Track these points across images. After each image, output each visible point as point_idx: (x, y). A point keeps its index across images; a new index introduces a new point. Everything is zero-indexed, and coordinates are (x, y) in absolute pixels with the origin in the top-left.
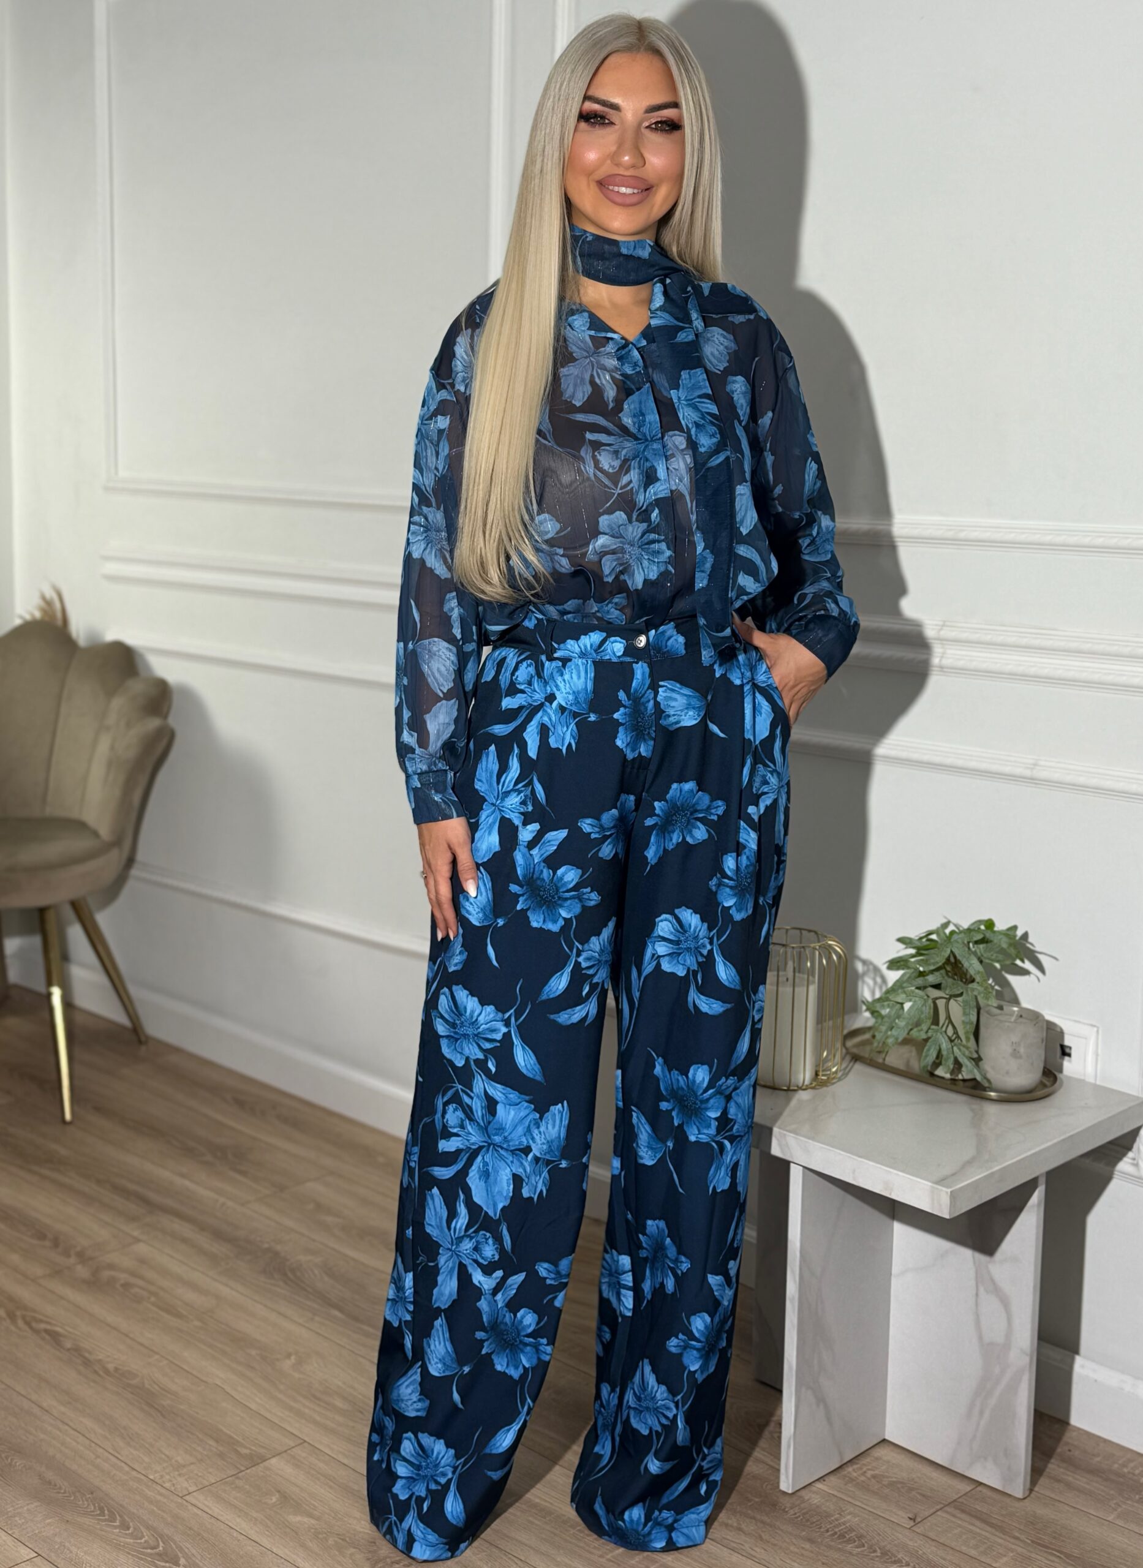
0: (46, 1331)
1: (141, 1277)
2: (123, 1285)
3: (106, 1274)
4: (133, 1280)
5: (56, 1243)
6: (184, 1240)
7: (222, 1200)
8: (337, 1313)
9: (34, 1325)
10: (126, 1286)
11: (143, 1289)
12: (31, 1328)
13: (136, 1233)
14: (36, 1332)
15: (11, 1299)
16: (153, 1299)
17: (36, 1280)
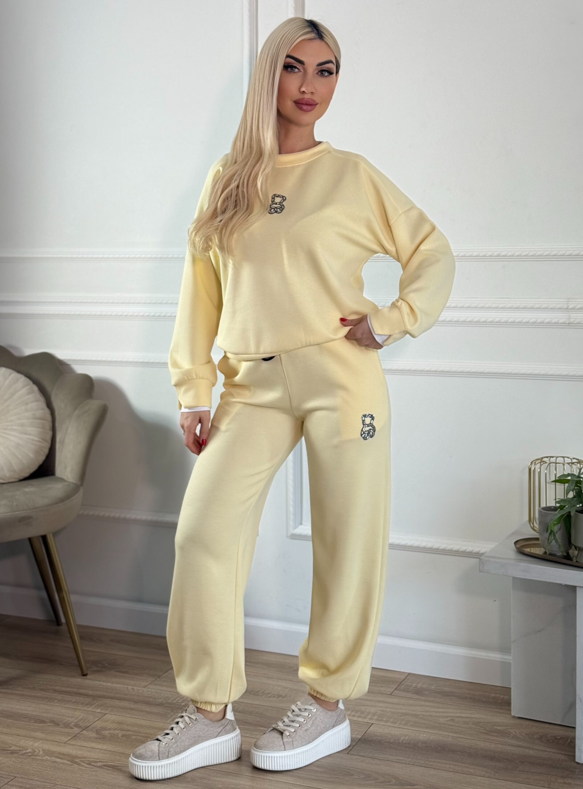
0: (105, 765)
1: (128, 730)
2: (121, 736)
3: (106, 733)
4: (124, 733)
5: (55, 723)
6: (132, 709)
7: (130, 687)
9: (93, 764)
10: (123, 736)
11: (136, 736)
12: (93, 766)
13: (98, 711)
14: (100, 767)
15: (64, 755)
17: (66, 743)
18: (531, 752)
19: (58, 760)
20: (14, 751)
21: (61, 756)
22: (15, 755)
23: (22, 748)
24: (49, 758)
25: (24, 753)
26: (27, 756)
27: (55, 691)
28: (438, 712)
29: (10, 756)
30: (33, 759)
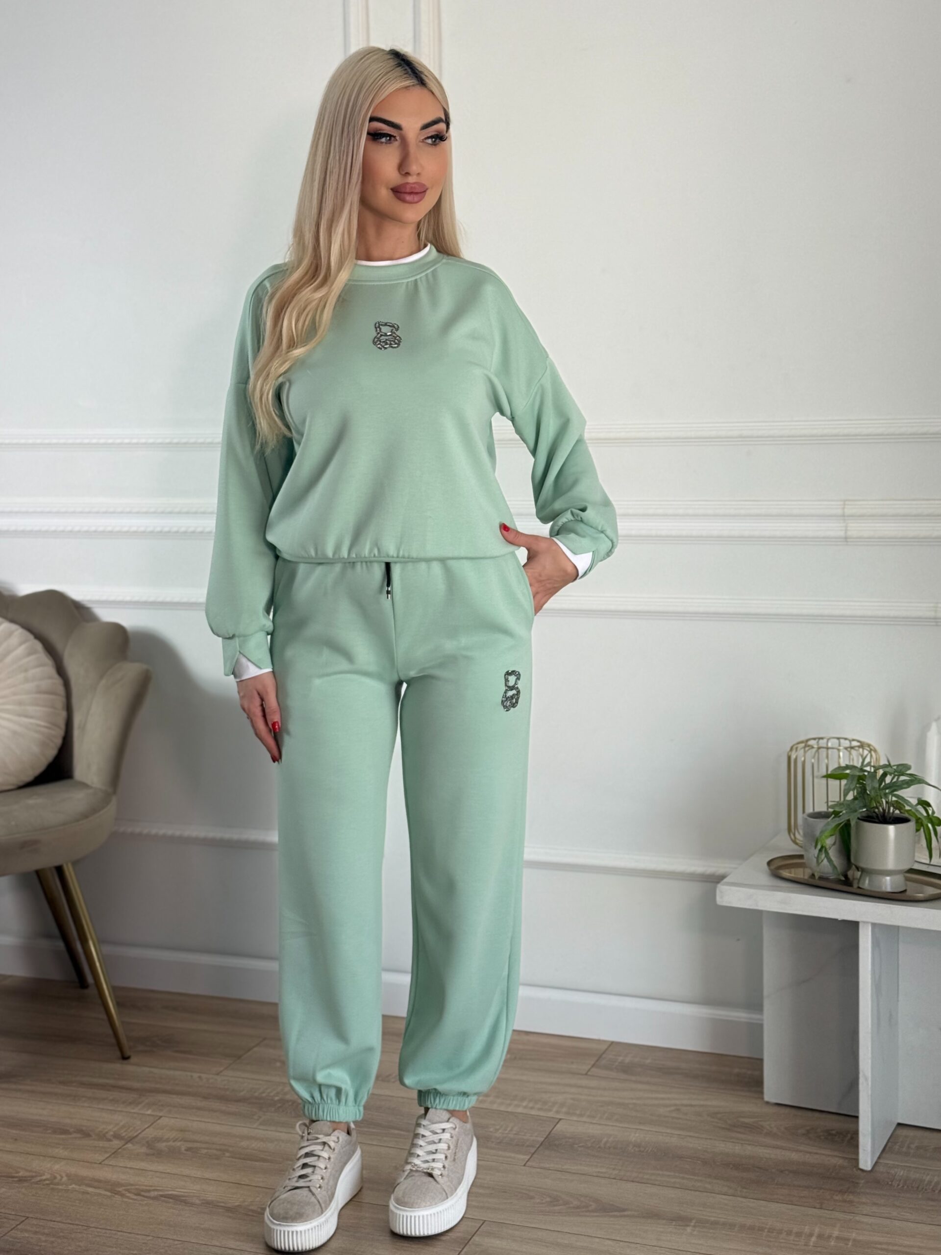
0: (162, 1196)
1: (196, 1141)
2: (186, 1150)
3: (162, 1146)
4: (190, 1145)
5: (85, 1134)
6: (199, 1109)
7: (195, 1075)
8: (396, 1132)
9: (143, 1193)
10: (188, 1149)
11: (208, 1149)
12: (144, 1196)
13: (149, 1112)
14: (154, 1198)
15: (99, 1181)
16: (227, 1154)
17: (103, 1163)
18: (794, 1156)
19: (90, 1190)
20: (24, 1179)
21: (96, 1184)
22: (26, 1184)
23: (36, 1172)
24: (77, 1187)
25: (38, 1180)
26: (44, 1185)
27: (82, 1084)
28: (656, 1099)
29: (17, 1185)
30: (53, 1189)
